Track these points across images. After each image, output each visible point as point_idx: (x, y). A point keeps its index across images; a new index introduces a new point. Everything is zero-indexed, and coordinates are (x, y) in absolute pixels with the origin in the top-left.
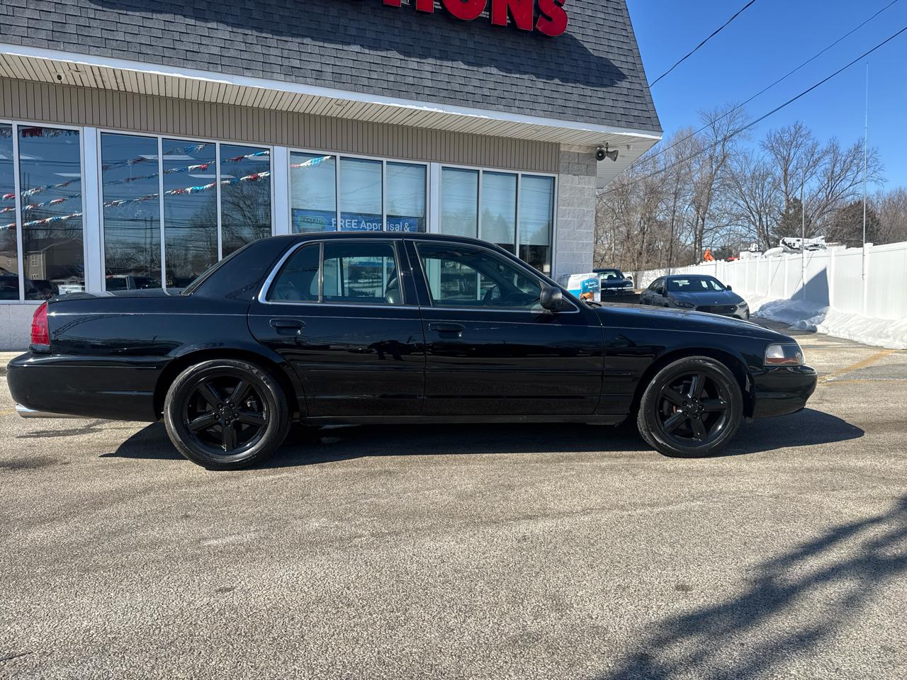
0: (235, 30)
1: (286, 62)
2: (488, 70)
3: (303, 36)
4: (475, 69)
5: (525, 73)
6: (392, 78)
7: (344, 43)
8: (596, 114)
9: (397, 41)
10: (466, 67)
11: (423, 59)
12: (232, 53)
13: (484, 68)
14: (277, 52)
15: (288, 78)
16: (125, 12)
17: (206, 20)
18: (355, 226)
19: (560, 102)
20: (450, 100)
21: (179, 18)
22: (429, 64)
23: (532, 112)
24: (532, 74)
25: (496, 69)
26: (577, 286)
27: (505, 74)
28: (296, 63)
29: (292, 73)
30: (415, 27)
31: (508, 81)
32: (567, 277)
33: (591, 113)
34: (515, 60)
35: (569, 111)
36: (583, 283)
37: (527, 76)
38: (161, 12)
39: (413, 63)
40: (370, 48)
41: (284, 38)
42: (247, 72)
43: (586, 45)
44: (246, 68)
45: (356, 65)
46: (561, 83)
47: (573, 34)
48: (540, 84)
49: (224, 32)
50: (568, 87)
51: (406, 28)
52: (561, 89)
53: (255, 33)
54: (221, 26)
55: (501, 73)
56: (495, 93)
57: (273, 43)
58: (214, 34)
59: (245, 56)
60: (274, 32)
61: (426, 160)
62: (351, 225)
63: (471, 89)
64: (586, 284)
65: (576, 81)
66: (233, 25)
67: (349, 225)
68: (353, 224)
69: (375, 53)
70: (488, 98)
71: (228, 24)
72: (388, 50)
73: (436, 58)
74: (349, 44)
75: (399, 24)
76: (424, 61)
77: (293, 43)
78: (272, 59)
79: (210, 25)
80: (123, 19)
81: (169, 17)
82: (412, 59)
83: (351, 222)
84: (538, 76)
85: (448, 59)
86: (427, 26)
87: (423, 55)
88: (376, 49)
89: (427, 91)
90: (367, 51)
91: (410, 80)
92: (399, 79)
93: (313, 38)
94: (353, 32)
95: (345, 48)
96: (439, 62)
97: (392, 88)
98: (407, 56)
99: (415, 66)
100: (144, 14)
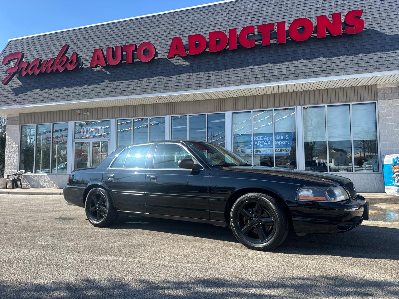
0: (205, 73)
1: (223, 80)
2: (318, 59)
3: (230, 68)
4: (311, 60)
5: (340, 55)
6: (266, 75)
7: (246, 66)
8: (389, 66)
9: (271, 59)
10: (305, 61)
11: (282, 63)
12: (203, 81)
13: (315, 59)
14: (220, 77)
15: (223, 86)
16: (172, 77)
17: (196, 72)
18: (261, 139)
19: (363, 64)
20: (296, 77)
21: (188, 74)
22: (285, 65)
23: (345, 73)
24: (345, 55)
25: (322, 58)
26: (390, 161)
27: (328, 59)
28: (226, 79)
29: (224, 83)
30: (279, 51)
31: (330, 61)
32: (384, 156)
33: (386, 66)
34: (334, 51)
35: (370, 68)
36: (394, 160)
37: (342, 56)
38: (182, 74)
39: (277, 66)
40: (258, 65)
41: (222, 71)
42: (208, 87)
43: (382, 32)
44: (208, 86)
45: (251, 74)
46: (364, 55)
47: (374, 29)
48: (350, 58)
49: (201, 74)
50: (369, 56)
51: (275, 52)
52: (364, 58)
53: (212, 72)
54: (201, 73)
55: (326, 59)
56: (322, 69)
57: (218, 74)
58: (198, 76)
59: (208, 81)
60: (219, 70)
61: (294, 105)
62: (260, 139)
63: (307, 70)
64: (396, 160)
65: (375, 52)
66: (205, 71)
67: (259, 139)
68: (261, 138)
69: (260, 66)
70: (317, 72)
71: (203, 72)
72: (265, 64)
73: (289, 61)
74: (249, 66)
75: (272, 52)
76: (283, 64)
77: (226, 72)
78: (217, 80)
79: (197, 74)
80: (171, 79)
81: (184, 75)
82: (277, 65)
83: (260, 137)
84: (348, 55)
85: (295, 60)
86: (285, 49)
87: (282, 62)
88: (260, 65)
89: (284, 76)
90: (256, 67)
91: (276, 74)
92: (270, 74)
93: (234, 68)
94: (251, 61)
95: (247, 68)
96: (290, 63)
97: (266, 79)
98: (275, 64)
99: (279, 67)
100: (177, 76)
